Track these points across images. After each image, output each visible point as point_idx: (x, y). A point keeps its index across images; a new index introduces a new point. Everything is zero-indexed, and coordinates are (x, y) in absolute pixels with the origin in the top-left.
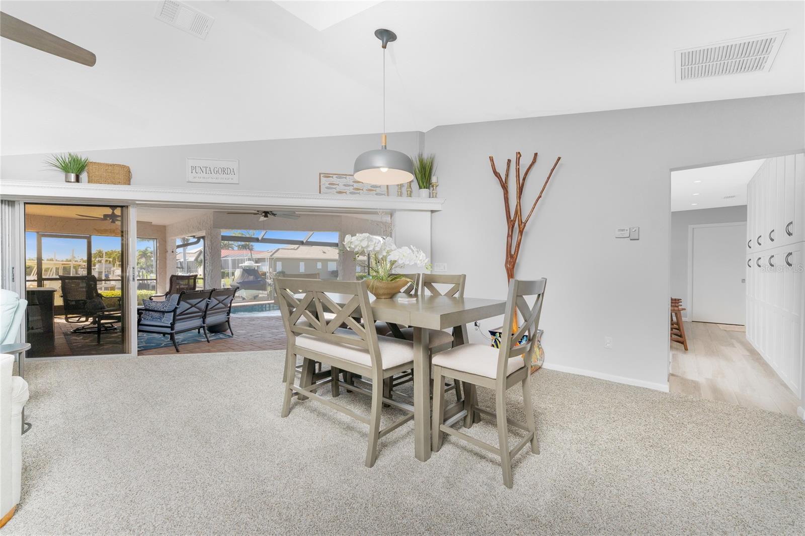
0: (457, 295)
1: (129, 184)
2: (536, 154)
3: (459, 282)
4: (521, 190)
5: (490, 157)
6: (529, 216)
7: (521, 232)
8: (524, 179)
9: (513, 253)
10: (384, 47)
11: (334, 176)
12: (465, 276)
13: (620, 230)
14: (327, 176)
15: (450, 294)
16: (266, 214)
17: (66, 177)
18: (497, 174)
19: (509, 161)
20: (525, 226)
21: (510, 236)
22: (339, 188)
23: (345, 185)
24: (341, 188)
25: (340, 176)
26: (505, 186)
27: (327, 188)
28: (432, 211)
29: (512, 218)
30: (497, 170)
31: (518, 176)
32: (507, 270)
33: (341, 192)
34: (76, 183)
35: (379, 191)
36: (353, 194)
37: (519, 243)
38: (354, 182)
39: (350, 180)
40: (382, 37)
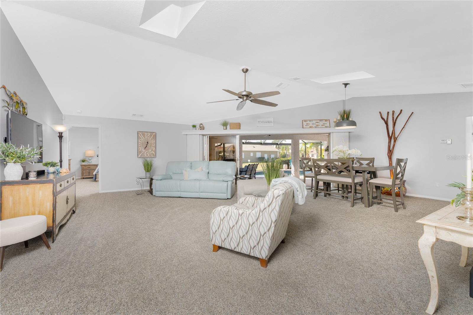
0: (371, 164)
1: (240, 129)
2: (401, 110)
3: (372, 160)
4: (394, 124)
5: (379, 112)
6: (399, 135)
7: (395, 141)
8: (396, 120)
9: (391, 149)
10: (346, 87)
11: (308, 121)
12: (374, 158)
13: (442, 140)
14: (305, 121)
15: (368, 164)
17: (224, 128)
18: (382, 118)
19: (388, 112)
20: (397, 139)
21: (390, 142)
22: (310, 126)
23: (312, 124)
24: (311, 125)
25: (310, 121)
26: (386, 123)
27: (306, 126)
28: (349, 132)
29: (390, 136)
30: (383, 117)
31: (393, 118)
32: (388, 156)
33: (311, 127)
34: (226, 129)
35: (326, 125)
36: (316, 127)
37: (394, 146)
38: (316, 122)
39: (314, 122)
40: (345, 85)
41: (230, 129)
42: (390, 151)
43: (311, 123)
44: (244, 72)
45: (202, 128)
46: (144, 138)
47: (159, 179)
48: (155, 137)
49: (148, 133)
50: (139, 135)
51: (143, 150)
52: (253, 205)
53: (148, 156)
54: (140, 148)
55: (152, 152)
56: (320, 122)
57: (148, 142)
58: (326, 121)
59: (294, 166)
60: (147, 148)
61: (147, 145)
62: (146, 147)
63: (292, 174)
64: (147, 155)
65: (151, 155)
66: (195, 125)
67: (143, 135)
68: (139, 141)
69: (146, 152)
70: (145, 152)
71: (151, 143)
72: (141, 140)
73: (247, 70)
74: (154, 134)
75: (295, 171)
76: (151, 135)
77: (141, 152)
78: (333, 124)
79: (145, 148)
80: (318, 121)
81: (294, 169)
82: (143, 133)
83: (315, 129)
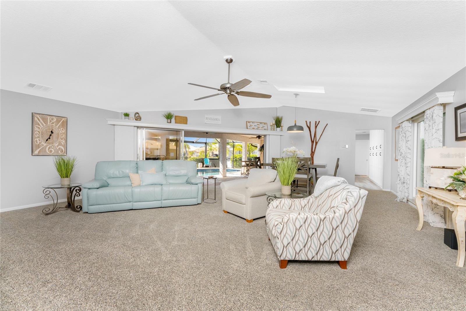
1: (187, 124)
4: (315, 131)
5: (306, 121)
6: (318, 140)
7: (316, 145)
9: (313, 151)
10: (296, 97)
14: (249, 122)
16: (207, 133)
17: (167, 121)
18: (307, 126)
19: (310, 122)
20: (317, 143)
21: (312, 145)
24: (253, 127)
25: (253, 122)
26: (310, 130)
27: (250, 127)
28: (281, 135)
29: (313, 140)
32: (311, 156)
33: (253, 128)
34: (171, 122)
35: (265, 128)
36: (257, 129)
37: (315, 148)
38: (257, 125)
39: (256, 124)
40: (295, 95)
41: (175, 123)
42: (313, 152)
43: (253, 124)
44: (228, 63)
45: (138, 117)
46: (44, 125)
47: (96, 187)
48: (65, 124)
49: (54, 117)
50: (36, 119)
51: (44, 144)
52: (290, 207)
53: (53, 151)
54: (38, 139)
55: (59, 147)
56: (260, 124)
57: (52, 132)
58: (264, 124)
59: (223, 164)
60: (49, 141)
61: (51, 135)
62: (50, 138)
63: (221, 173)
64: (51, 151)
65: (58, 152)
66: (128, 113)
67: (43, 119)
68: (36, 129)
69: (48, 147)
70: (46, 146)
71: (58, 134)
72: (39, 128)
73: (231, 61)
74: (63, 119)
75: (223, 170)
76: (58, 121)
77: (38, 146)
78: (269, 127)
79: (47, 140)
80: (259, 124)
81: (222, 167)
82: (44, 116)
83: (257, 130)
